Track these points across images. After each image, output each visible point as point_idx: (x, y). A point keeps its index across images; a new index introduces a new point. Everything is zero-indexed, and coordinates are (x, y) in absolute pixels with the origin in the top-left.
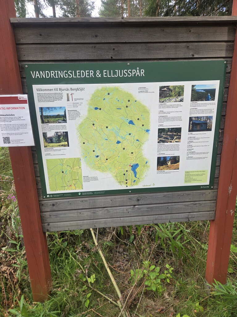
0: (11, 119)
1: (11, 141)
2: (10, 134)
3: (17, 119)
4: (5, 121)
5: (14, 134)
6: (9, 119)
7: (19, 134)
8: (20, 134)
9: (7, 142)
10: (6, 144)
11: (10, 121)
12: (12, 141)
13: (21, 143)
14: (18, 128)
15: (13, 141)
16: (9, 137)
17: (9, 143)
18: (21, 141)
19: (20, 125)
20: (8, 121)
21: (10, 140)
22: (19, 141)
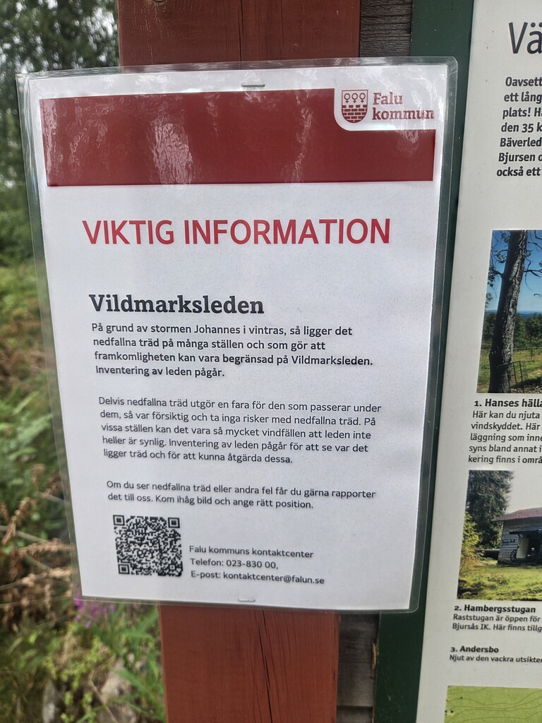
0: (219, 352)
1: (186, 559)
2: (192, 494)
3: (279, 353)
4: (152, 365)
5: (232, 496)
6: (193, 351)
7: (275, 498)
8: (288, 498)
9: (151, 561)
10: (141, 578)
11: (209, 366)
12: (199, 556)
13: (288, 579)
14: (275, 440)
15: (205, 557)
16: (175, 522)
17: (172, 569)
18: (286, 567)
19: (306, 414)
20: (184, 366)
21: (185, 549)
22: (264, 559)
